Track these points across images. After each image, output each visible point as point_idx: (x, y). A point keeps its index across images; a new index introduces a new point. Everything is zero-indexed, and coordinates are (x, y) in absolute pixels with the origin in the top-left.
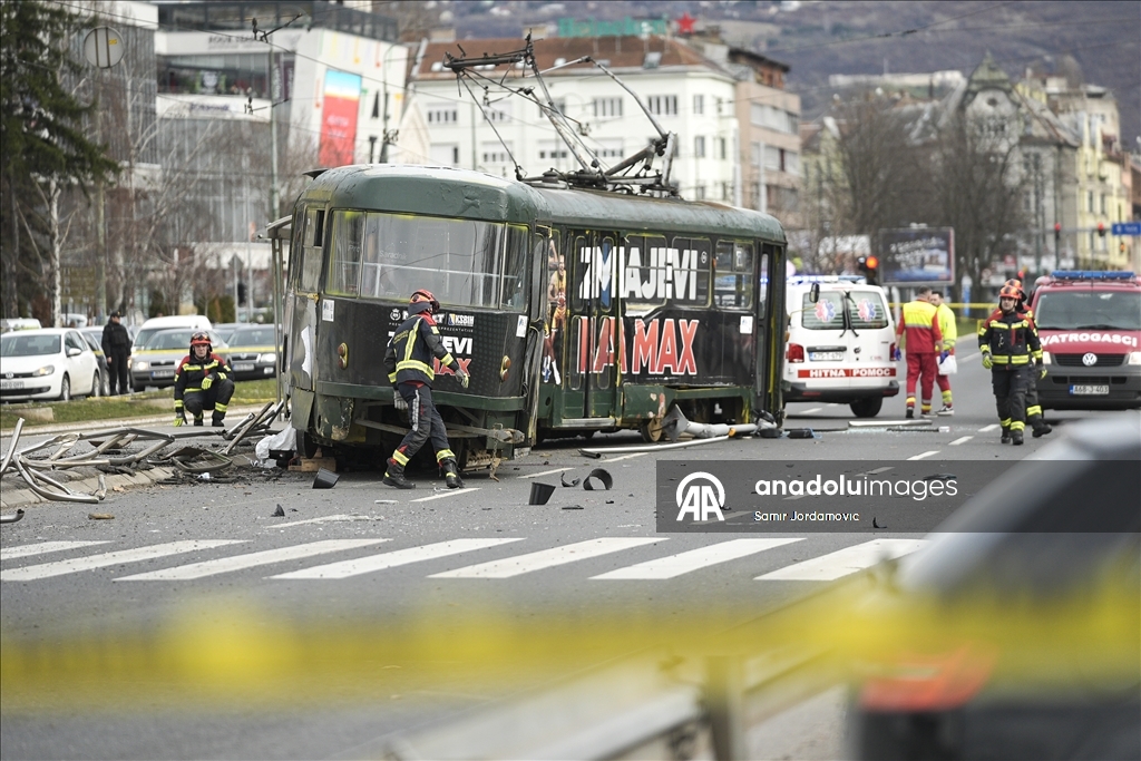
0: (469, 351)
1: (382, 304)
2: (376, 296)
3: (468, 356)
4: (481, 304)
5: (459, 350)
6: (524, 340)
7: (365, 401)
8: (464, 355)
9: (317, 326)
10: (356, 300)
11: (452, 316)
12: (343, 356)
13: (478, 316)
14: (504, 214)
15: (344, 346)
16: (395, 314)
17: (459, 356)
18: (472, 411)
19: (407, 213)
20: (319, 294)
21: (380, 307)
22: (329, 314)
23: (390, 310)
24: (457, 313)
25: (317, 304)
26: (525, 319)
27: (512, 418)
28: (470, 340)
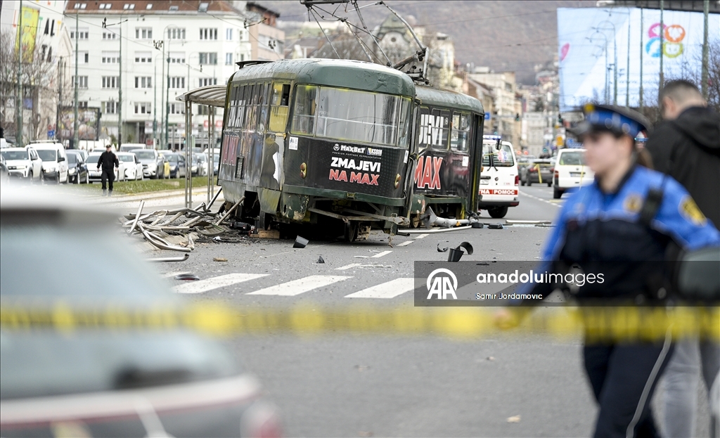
0: (378, 170)
1: (329, 141)
2: (325, 136)
3: (378, 173)
4: (385, 143)
5: (373, 169)
6: (407, 165)
7: (315, 197)
8: (375, 173)
9: (284, 152)
10: (313, 138)
11: (369, 149)
12: (303, 170)
13: (384, 150)
14: (400, 91)
15: (304, 164)
16: (336, 147)
17: (373, 173)
18: (377, 205)
19: (345, 88)
20: (287, 134)
21: (327, 142)
22: (294, 145)
23: (334, 144)
24: (372, 147)
25: (285, 139)
26: (407, 152)
27: (398, 211)
28: (379, 164)
